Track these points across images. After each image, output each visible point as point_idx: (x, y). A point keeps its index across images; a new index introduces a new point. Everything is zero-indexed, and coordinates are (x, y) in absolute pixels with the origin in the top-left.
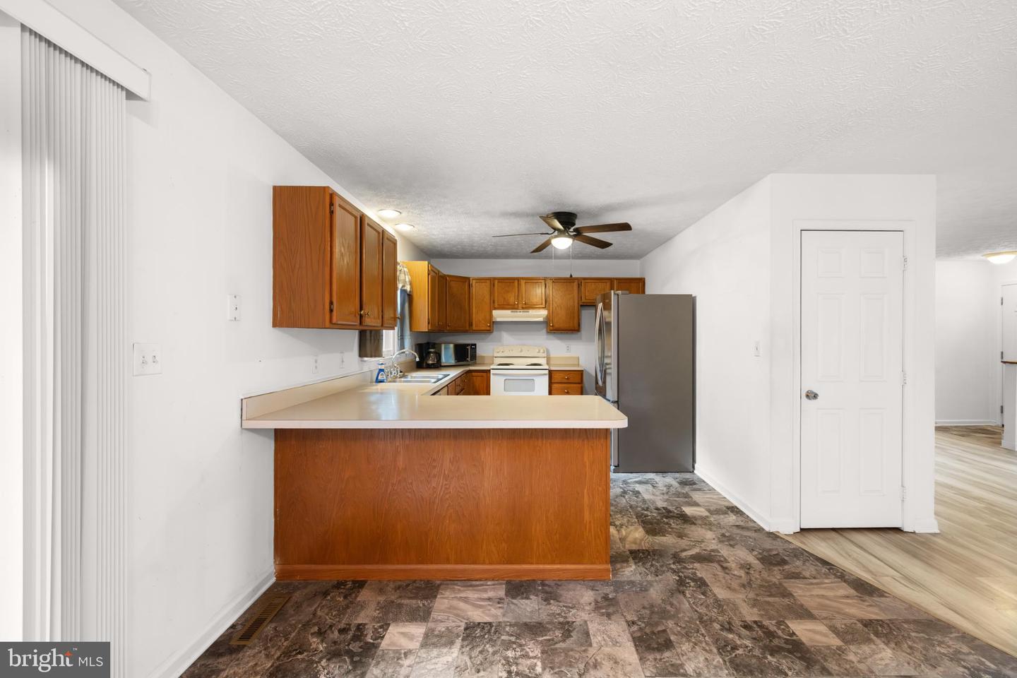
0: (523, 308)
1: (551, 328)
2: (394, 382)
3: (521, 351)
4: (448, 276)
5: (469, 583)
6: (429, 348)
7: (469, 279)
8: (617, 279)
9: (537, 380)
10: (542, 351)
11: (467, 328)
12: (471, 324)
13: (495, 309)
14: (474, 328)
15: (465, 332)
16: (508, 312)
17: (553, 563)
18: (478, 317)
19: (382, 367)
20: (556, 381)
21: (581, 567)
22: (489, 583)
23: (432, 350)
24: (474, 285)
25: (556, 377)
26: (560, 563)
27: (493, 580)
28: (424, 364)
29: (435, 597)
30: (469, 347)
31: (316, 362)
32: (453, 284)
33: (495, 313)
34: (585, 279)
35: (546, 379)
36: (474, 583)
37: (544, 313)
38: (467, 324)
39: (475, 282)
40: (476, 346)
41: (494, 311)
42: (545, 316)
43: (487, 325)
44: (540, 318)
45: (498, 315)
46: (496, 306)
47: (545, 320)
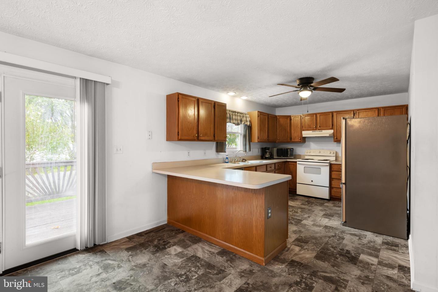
1: (336, 140)
2: (235, 163)
3: (320, 152)
4: (278, 116)
5: (211, 244)
6: (266, 150)
7: (290, 116)
8: (383, 108)
9: (322, 169)
10: (332, 153)
11: (289, 141)
12: (291, 139)
13: (303, 130)
14: (293, 140)
15: (288, 142)
16: (311, 132)
17: (241, 248)
18: (295, 135)
19: (227, 157)
20: (334, 170)
21: (252, 254)
22: (217, 247)
23: (268, 151)
24: (293, 119)
26: (244, 249)
27: (219, 246)
28: (264, 157)
29: (196, 243)
30: (289, 150)
31: (189, 153)
32: (281, 120)
33: (304, 132)
34: (358, 110)
35: (328, 168)
36: (213, 245)
37: (331, 131)
38: (289, 139)
39: (294, 118)
40: (293, 150)
41: (303, 132)
42: (332, 134)
43: (300, 139)
44: (329, 135)
45: (305, 134)
46: (304, 129)
47: (332, 135)
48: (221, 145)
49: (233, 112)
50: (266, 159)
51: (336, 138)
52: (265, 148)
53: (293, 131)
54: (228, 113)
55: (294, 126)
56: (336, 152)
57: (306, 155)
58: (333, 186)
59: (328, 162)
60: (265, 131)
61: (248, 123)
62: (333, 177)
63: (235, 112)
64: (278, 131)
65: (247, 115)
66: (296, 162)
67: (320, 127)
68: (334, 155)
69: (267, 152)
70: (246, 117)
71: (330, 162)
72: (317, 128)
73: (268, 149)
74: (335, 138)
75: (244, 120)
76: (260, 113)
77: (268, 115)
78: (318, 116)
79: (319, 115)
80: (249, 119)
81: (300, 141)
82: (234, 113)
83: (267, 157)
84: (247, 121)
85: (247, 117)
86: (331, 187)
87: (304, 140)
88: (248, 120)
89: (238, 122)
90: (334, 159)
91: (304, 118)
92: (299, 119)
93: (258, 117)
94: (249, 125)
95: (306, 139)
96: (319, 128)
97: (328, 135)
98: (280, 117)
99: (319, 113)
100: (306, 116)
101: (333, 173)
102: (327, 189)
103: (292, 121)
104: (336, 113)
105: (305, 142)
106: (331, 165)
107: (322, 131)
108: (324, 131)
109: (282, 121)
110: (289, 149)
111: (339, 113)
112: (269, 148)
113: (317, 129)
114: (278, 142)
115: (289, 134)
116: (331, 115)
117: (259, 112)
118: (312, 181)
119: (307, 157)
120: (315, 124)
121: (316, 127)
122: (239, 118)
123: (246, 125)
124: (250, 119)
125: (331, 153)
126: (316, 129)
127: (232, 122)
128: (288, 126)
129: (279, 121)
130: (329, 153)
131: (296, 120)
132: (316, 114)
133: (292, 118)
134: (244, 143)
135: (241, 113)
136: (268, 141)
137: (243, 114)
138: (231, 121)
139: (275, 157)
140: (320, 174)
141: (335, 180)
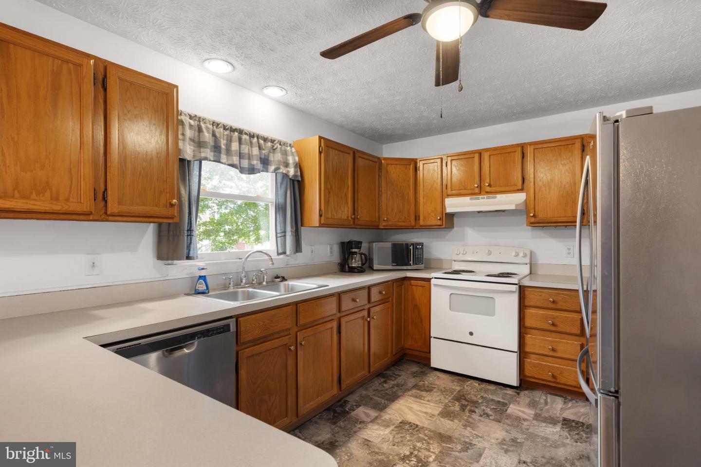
0: (487, 192)
1: (533, 220)
3: (490, 253)
4: (385, 159)
6: (352, 249)
7: (415, 162)
9: (499, 300)
10: (521, 255)
11: (413, 224)
12: (417, 218)
13: (448, 196)
14: (422, 222)
15: (410, 228)
16: (466, 200)
18: (427, 211)
20: (531, 304)
23: (356, 250)
24: (421, 167)
25: (532, 298)
28: (347, 268)
30: (411, 247)
32: (391, 169)
33: (448, 201)
35: (515, 298)
37: (521, 197)
38: (412, 218)
39: (424, 164)
40: (422, 246)
41: (446, 199)
42: (523, 202)
43: (440, 219)
44: (516, 205)
45: (453, 205)
46: (449, 192)
47: (522, 208)
48: (171, 233)
49: (232, 130)
50: (353, 271)
51: (534, 216)
52: (350, 243)
53: (421, 200)
54: (207, 128)
55: (424, 186)
56: (531, 252)
57: (455, 259)
58: (528, 349)
59: (514, 280)
60: (346, 195)
61: (292, 172)
62: (528, 322)
63: (241, 132)
64: (384, 197)
65: (289, 148)
66: (429, 280)
67: (490, 185)
68: (527, 260)
69: (355, 253)
70: (285, 153)
71: (519, 280)
72: (482, 190)
73: (358, 244)
74: (532, 215)
75: (276, 159)
76: (325, 143)
77: (355, 153)
78: (486, 156)
79: (488, 153)
80: (294, 159)
81: (439, 223)
82: (236, 134)
83: (355, 268)
84: (287, 165)
85: (289, 153)
86: (522, 353)
87: (449, 220)
88: (291, 160)
89: (250, 164)
90: (526, 270)
91: (449, 163)
92: (436, 168)
93: (320, 153)
94: (295, 176)
95: (455, 220)
96: (488, 189)
97: (513, 207)
98: (389, 162)
99: (487, 150)
100: (453, 158)
101: (529, 312)
102: (514, 358)
103: (420, 173)
104: (533, 147)
105: (454, 228)
106: (522, 290)
107: (495, 198)
108: (500, 197)
109: (394, 172)
110: (413, 244)
111: (540, 146)
112: (360, 243)
113: (482, 193)
114: (384, 226)
115: (412, 207)
116: (518, 155)
117: (324, 139)
118: (471, 334)
119: (457, 267)
120: (477, 179)
121: (480, 187)
122: (255, 151)
123: (285, 176)
124: (297, 158)
125: (517, 255)
126: (480, 190)
127: (223, 161)
128: (409, 186)
129: (387, 172)
130: (514, 254)
131: (429, 171)
132: (480, 153)
133: (420, 165)
134: (278, 228)
135: (265, 140)
136: (354, 223)
137: (272, 141)
138: (220, 157)
139: (376, 267)
140: (493, 314)
141: (533, 331)
